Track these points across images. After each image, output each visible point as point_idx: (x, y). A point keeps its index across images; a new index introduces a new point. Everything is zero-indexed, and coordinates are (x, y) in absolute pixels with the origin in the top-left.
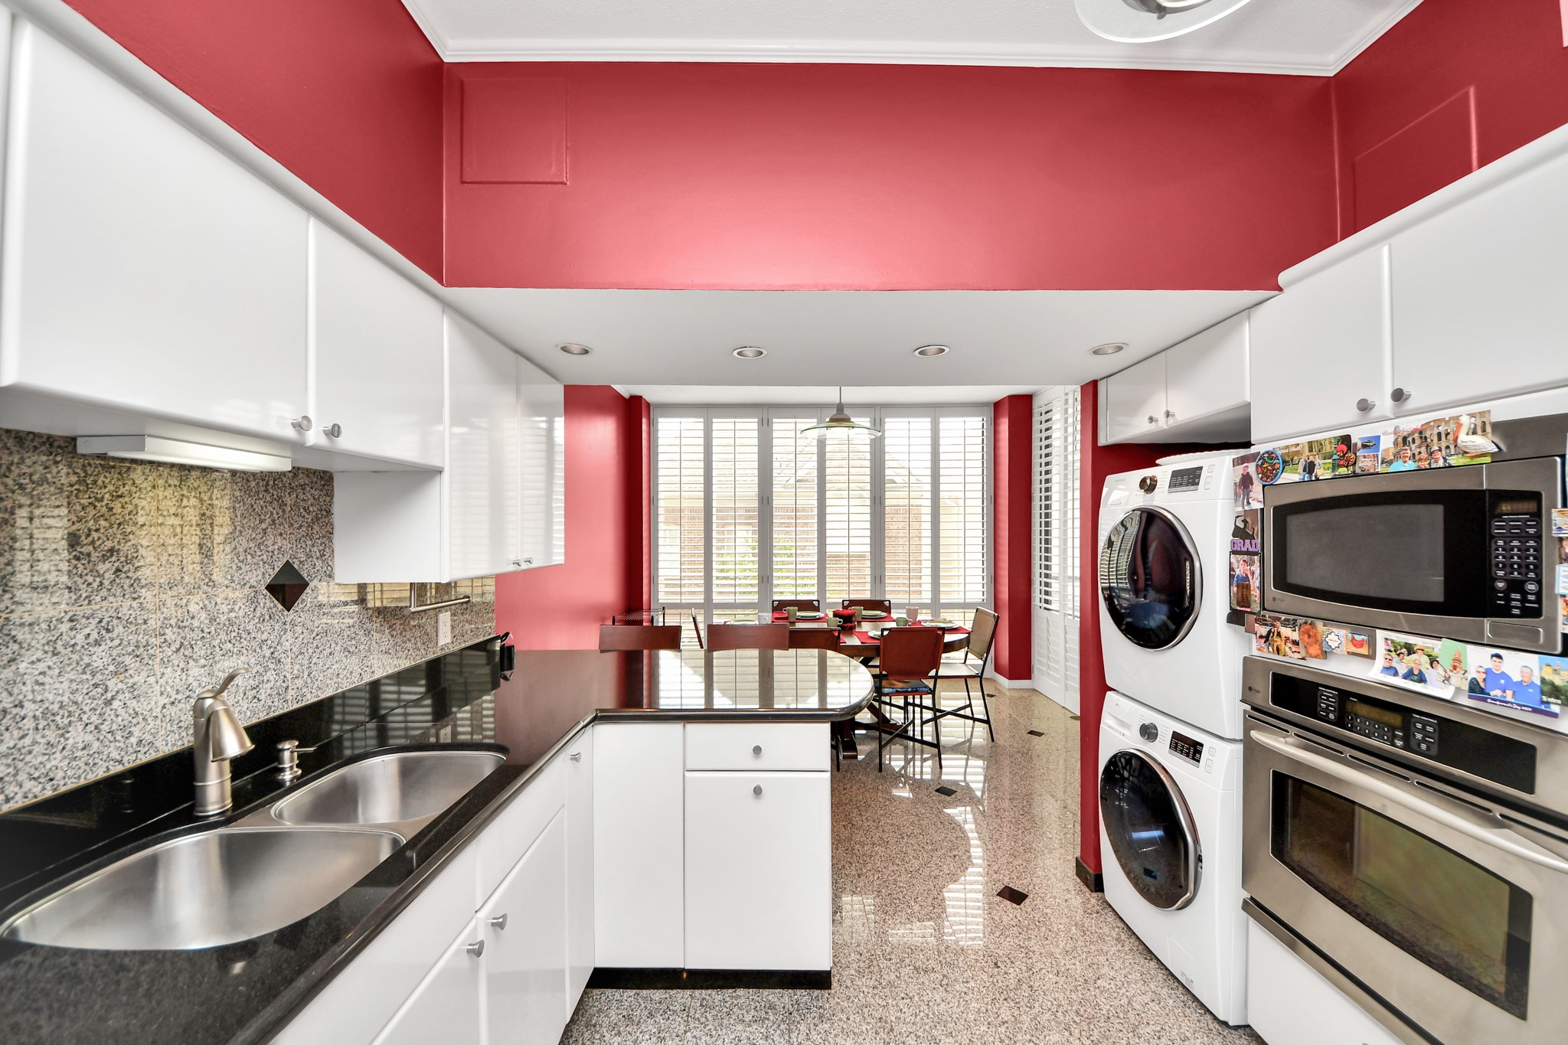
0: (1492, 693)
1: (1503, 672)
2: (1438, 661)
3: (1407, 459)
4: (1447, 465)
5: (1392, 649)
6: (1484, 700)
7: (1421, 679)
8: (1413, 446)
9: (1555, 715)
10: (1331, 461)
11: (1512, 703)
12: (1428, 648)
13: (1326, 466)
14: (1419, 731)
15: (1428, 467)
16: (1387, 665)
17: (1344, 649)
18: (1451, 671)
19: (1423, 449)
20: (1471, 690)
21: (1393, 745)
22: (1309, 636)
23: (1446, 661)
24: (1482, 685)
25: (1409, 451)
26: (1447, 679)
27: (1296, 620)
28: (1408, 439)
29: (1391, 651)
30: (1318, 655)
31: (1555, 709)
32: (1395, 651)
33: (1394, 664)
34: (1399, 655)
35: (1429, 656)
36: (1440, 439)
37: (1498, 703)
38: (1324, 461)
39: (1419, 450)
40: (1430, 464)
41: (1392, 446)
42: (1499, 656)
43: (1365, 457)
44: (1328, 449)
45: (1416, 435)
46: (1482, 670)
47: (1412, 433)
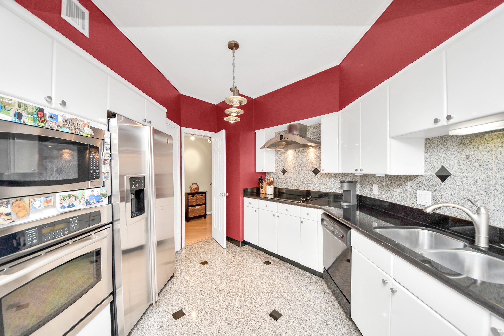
0: (91, 202)
1: (94, 195)
2: (77, 198)
3: (67, 128)
4: (80, 135)
5: (63, 199)
6: (89, 204)
7: (73, 206)
8: (69, 124)
9: (102, 201)
10: (32, 117)
11: (95, 202)
12: (75, 194)
13: (30, 119)
14: (73, 224)
15: (75, 133)
16: (61, 206)
17: (43, 206)
18: (81, 199)
19: (73, 127)
20: (86, 203)
21: (65, 235)
22: (19, 207)
23: (79, 197)
24: (89, 200)
25: (68, 125)
26: (80, 202)
27: (9, 201)
28: (67, 121)
29: (61, 200)
30: (25, 215)
31: (102, 200)
32: (64, 199)
33: (63, 204)
34: (65, 200)
35: (75, 197)
36: (77, 125)
37: (92, 203)
38: (28, 116)
39: (71, 126)
40: (75, 132)
41: (62, 121)
42: (93, 191)
43: (51, 122)
44: (31, 110)
45: (70, 121)
46: (89, 196)
47: (69, 119)
